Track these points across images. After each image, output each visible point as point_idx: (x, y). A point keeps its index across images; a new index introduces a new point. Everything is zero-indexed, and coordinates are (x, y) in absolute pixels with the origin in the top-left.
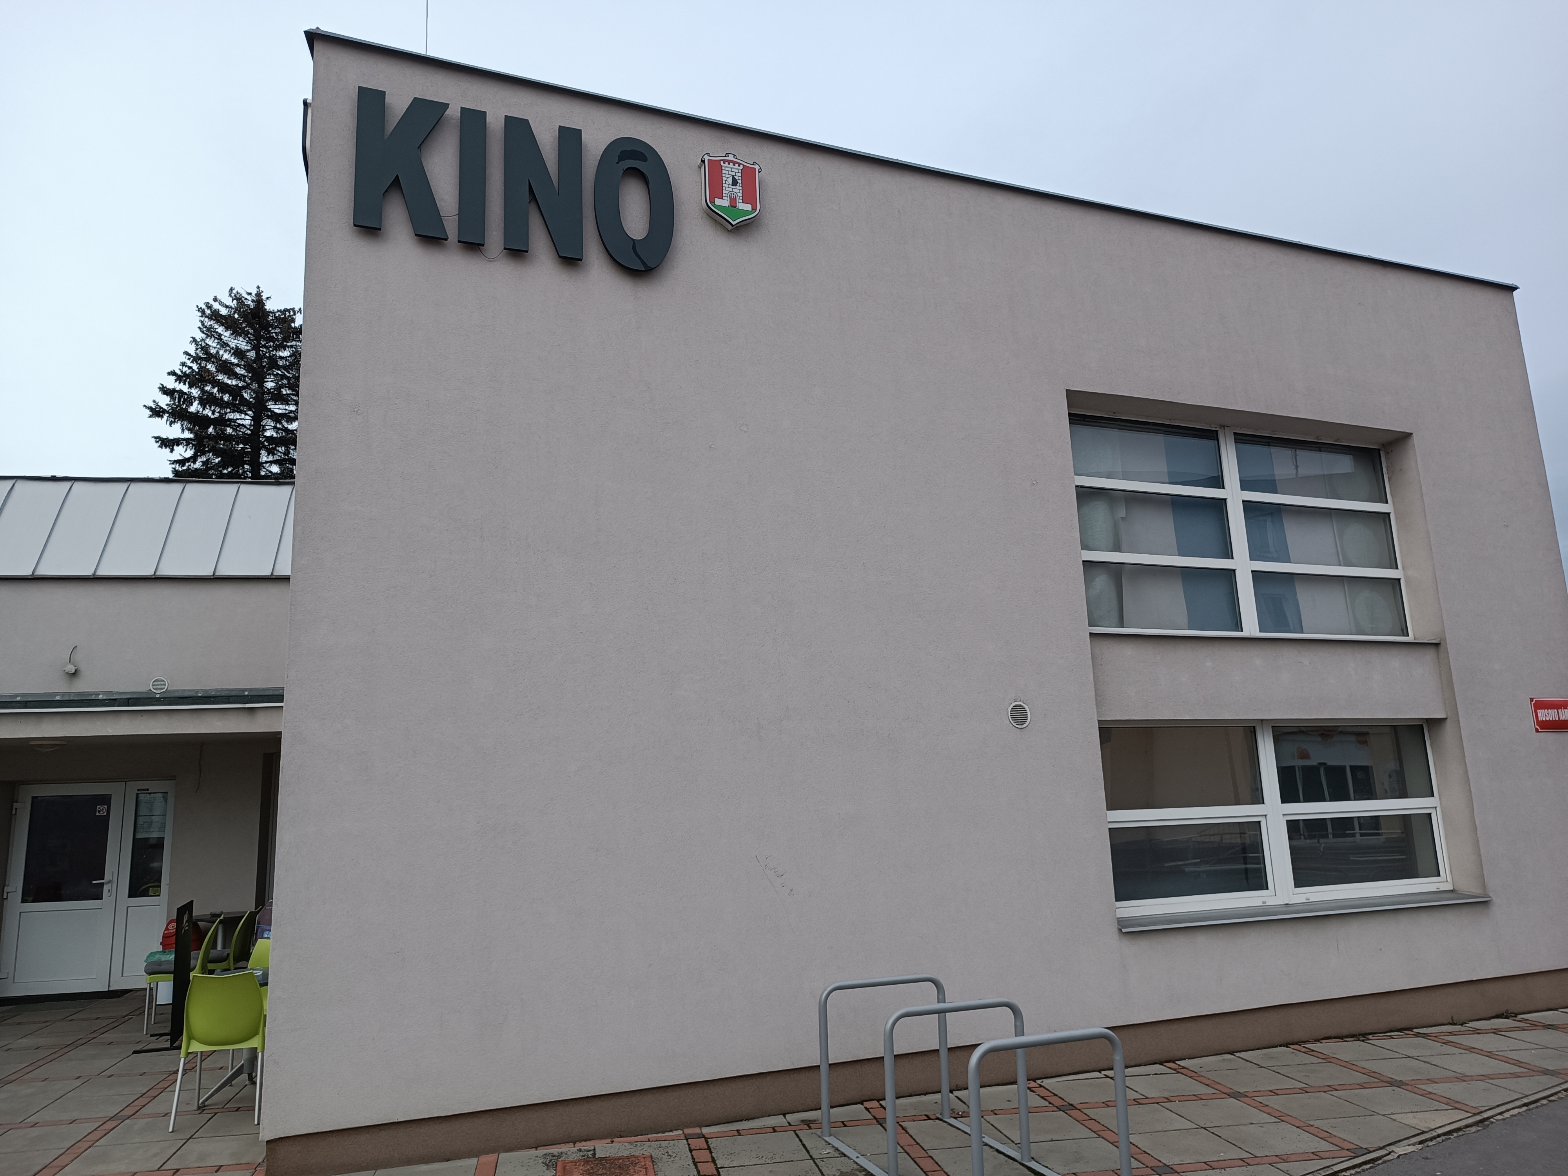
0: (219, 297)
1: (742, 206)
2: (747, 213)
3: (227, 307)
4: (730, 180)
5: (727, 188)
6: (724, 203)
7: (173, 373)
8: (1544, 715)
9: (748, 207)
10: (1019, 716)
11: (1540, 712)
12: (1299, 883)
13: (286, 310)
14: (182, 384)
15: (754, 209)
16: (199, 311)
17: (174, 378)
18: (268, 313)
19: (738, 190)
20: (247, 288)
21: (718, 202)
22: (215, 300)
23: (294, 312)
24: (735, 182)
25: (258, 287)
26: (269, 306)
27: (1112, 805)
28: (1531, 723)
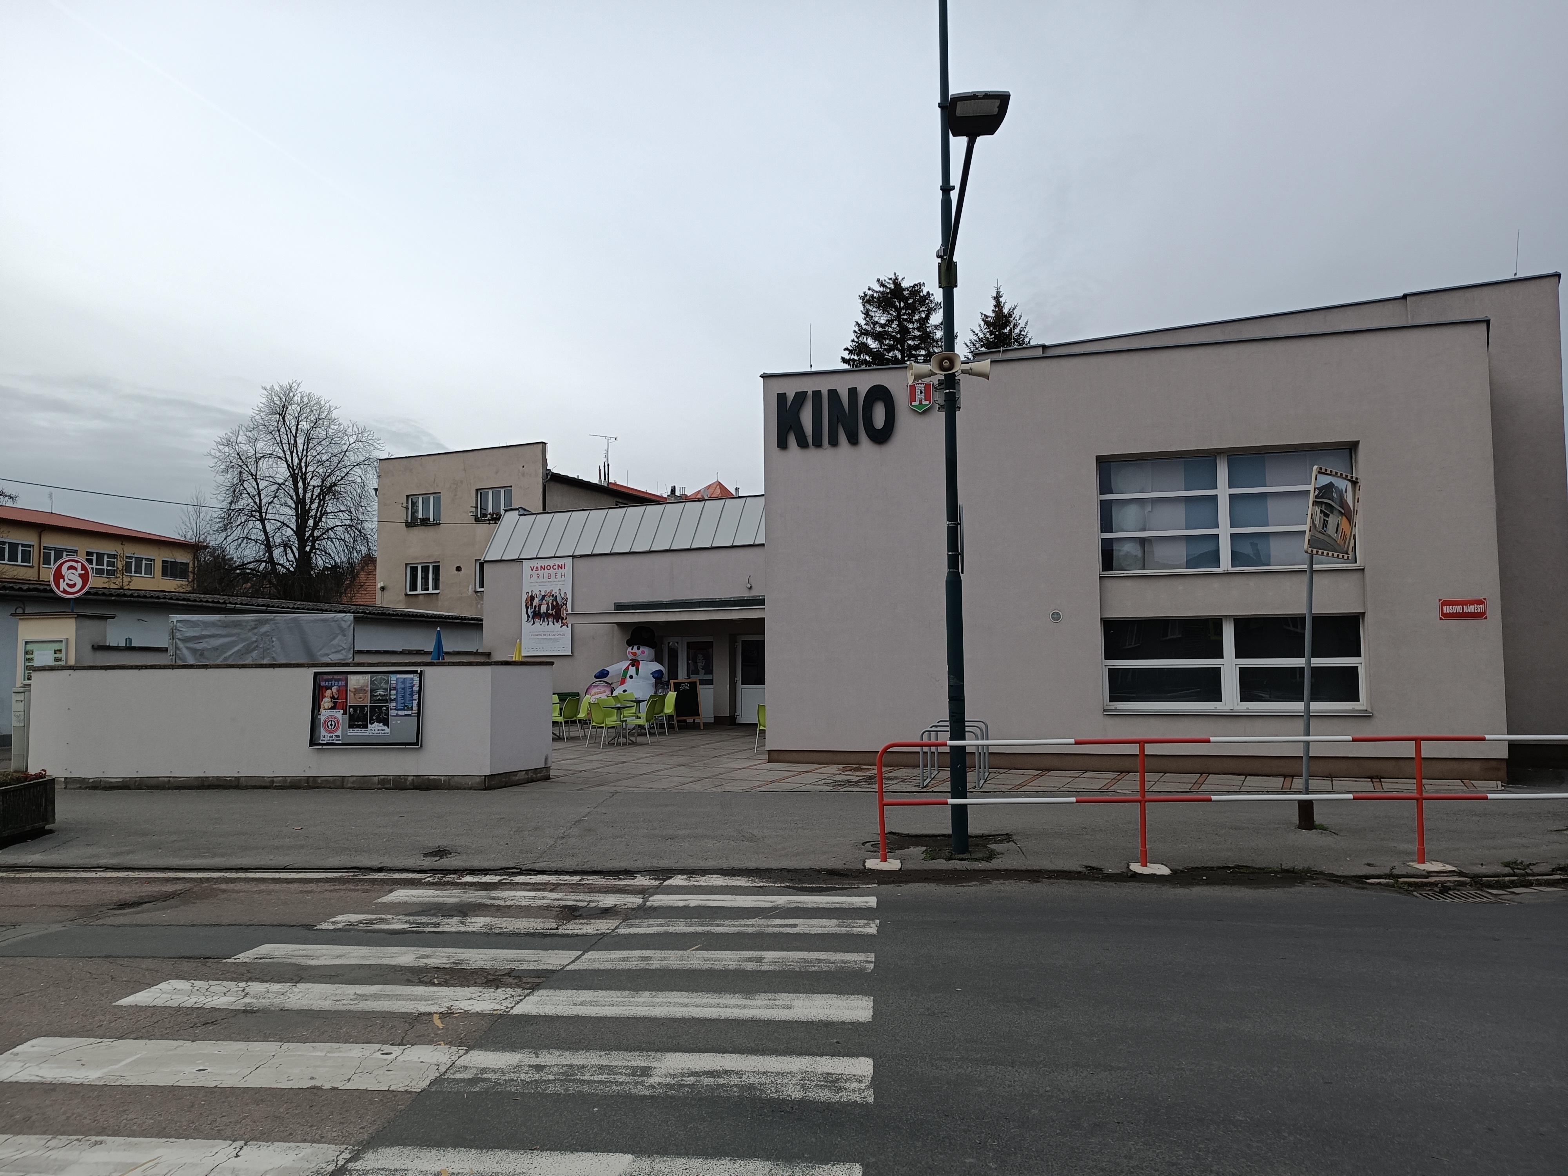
0: (872, 287)
1: (924, 403)
2: (926, 405)
3: (877, 292)
4: (919, 392)
5: (918, 396)
6: (917, 403)
7: (846, 349)
8: (1446, 609)
9: (927, 402)
10: (1056, 617)
11: (1445, 608)
12: (1243, 699)
13: (915, 285)
14: (853, 355)
15: (930, 403)
16: (861, 299)
17: (848, 352)
18: (904, 290)
19: (923, 396)
20: (886, 275)
21: (914, 404)
22: (869, 289)
23: (920, 285)
24: (921, 393)
25: (895, 274)
26: (904, 284)
27: (1108, 657)
28: (1438, 614)
